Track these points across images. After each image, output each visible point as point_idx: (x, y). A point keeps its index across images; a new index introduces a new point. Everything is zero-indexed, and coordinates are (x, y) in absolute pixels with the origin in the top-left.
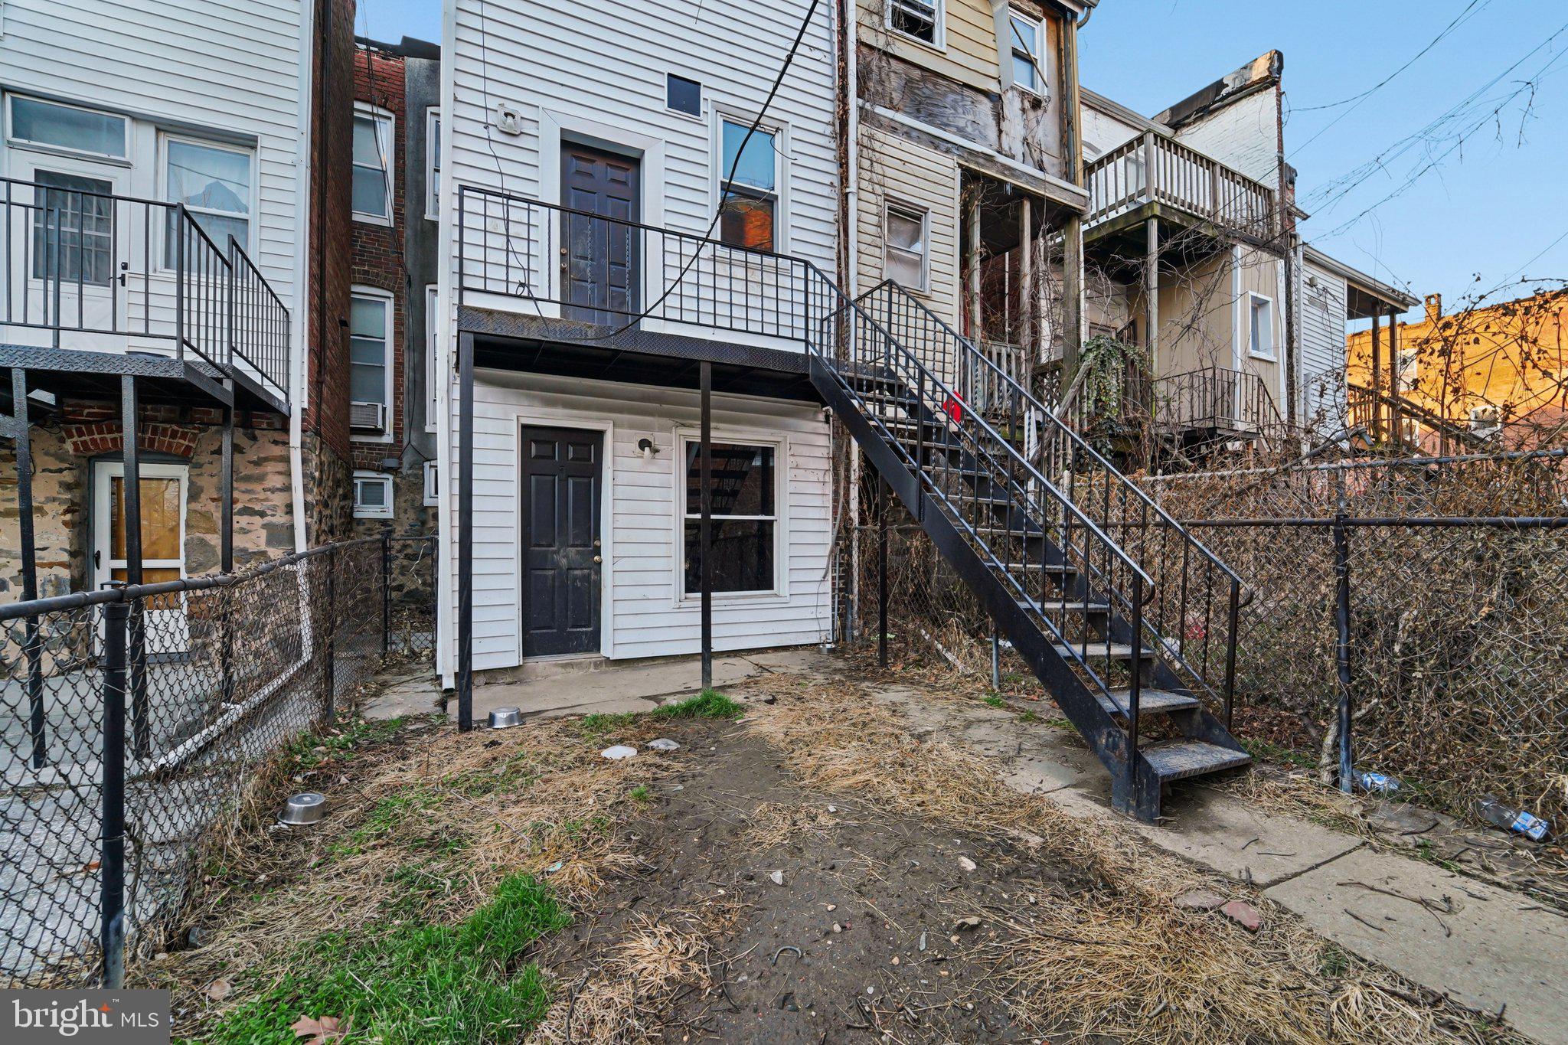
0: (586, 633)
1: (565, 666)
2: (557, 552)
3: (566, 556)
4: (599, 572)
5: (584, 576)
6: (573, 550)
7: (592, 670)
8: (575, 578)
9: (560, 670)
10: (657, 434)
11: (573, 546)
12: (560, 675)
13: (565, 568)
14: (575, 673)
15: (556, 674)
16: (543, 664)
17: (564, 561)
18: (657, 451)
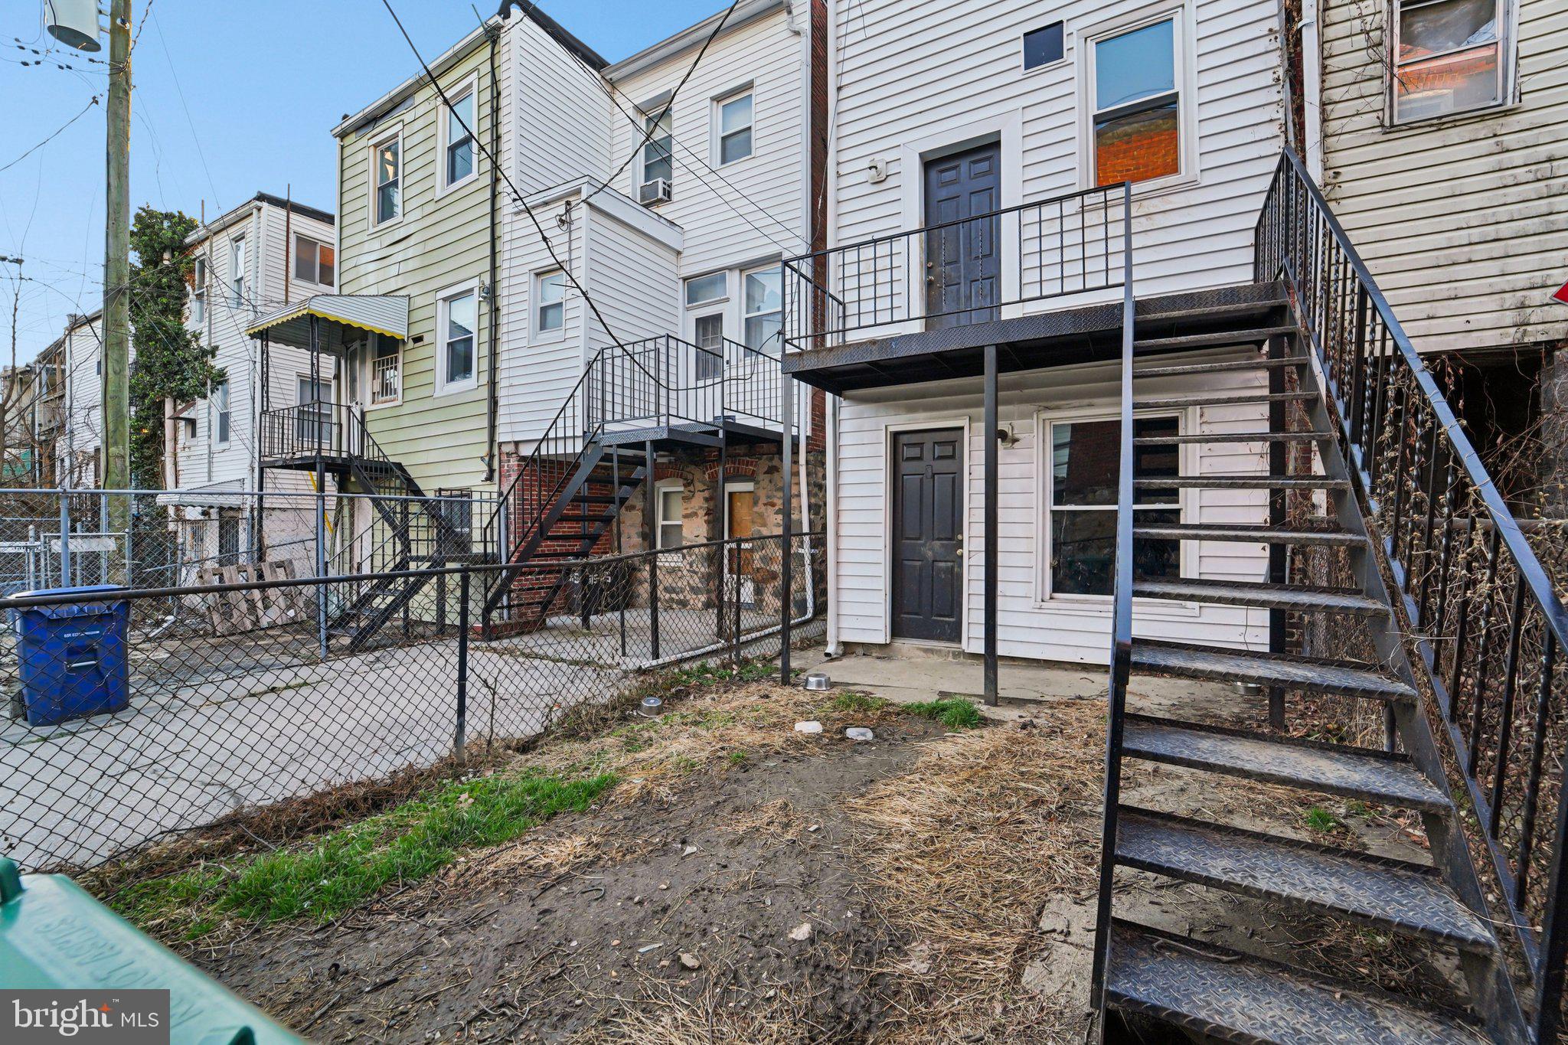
0: (948, 623)
1: (926, 651)
2: (923, 545)
3: (931, 549)
4: (961, 566)
5: (947, 568)
6: (938, 543)
7: (950, 659)
8: (940, 569)
9: (922, 654)
10: (1017, 423)
11: (939, 539)
12: (920, 658)
13: (930, 560)
14: (935, 659)
15: (919, 657)
16: (908, 646)
17: (930, 553)
18: (1015, 440)
